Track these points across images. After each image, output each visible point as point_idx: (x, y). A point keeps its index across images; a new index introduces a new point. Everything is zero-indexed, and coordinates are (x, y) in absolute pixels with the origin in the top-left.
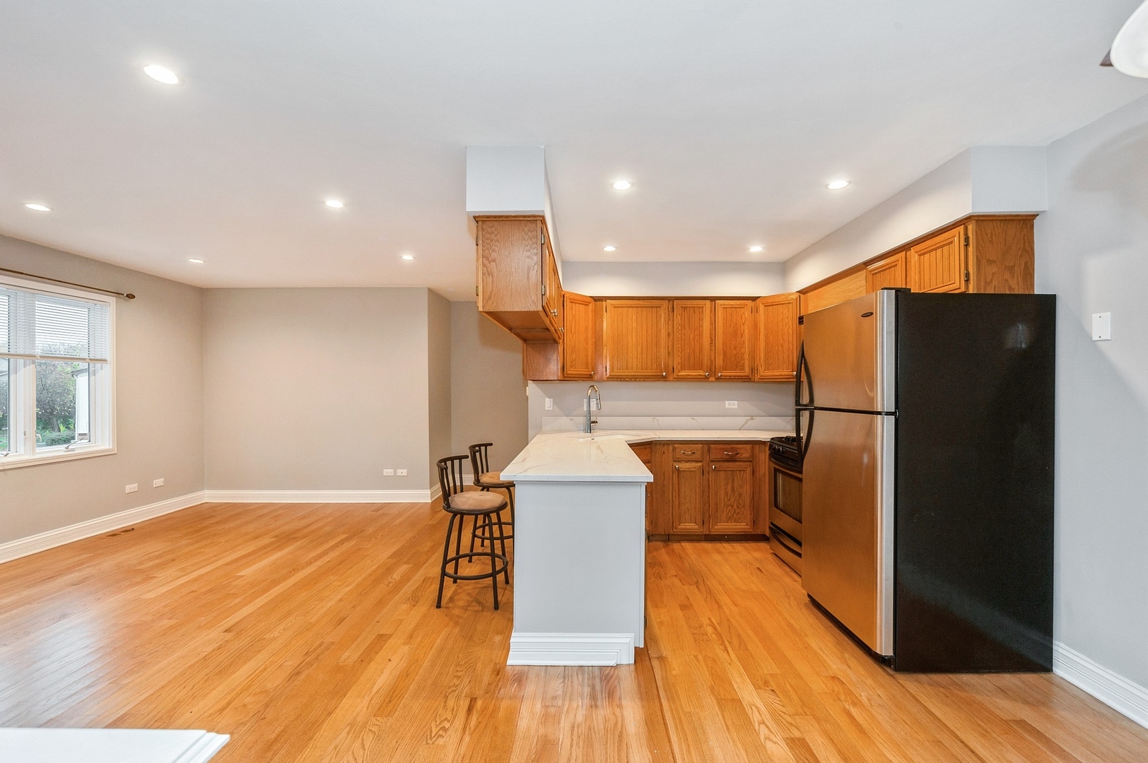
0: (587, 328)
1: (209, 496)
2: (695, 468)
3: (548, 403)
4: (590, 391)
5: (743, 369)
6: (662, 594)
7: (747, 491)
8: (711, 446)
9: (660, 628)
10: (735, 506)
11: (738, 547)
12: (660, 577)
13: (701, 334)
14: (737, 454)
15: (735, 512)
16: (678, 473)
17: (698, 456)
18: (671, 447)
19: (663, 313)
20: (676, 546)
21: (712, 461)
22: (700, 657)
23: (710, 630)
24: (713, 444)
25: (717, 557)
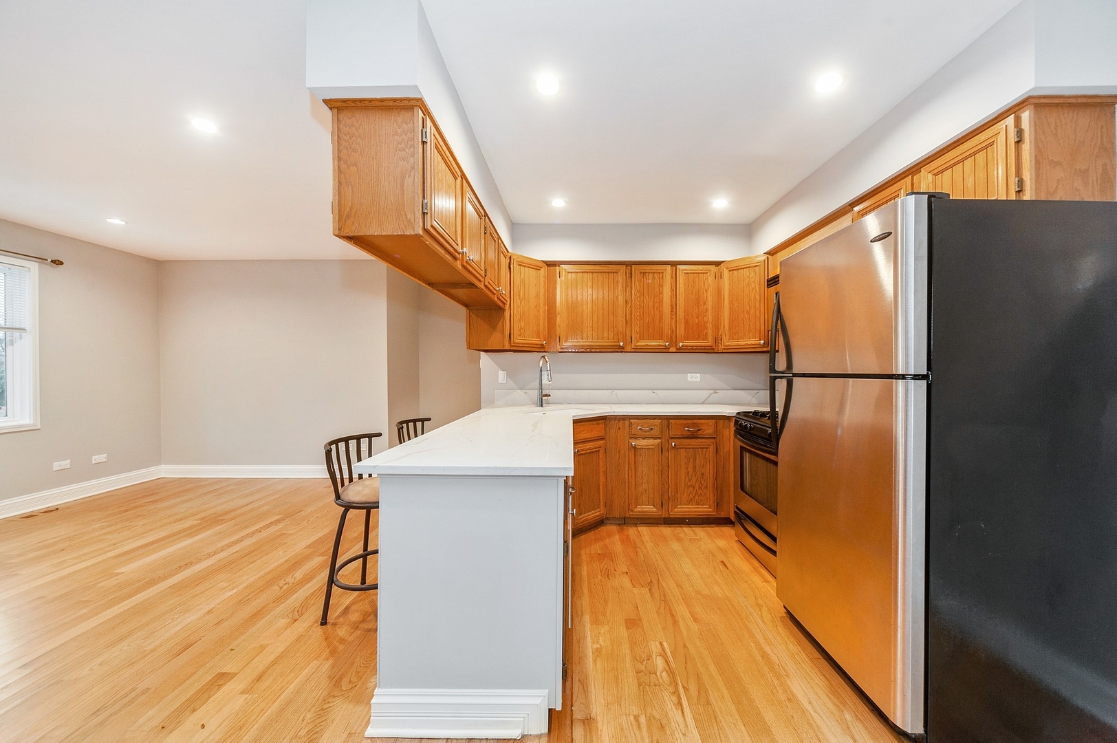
0: (538, 295)
1: (166, 471)
2: (652, 445)
3: (502, 375)
4: (541, 362)
5: (705, 338)
6: (606, 602)
7: (709, 470)
8: (671, 421)
9: (595, 661)
10: (697, 487)
11: (700, 532)
12: (608, 575)
13: (661, 302)
14: (699, 430)
15: (696, 493)
16: (635, 451)
17: (656, 432)
18: (627, 422)
19: (620, 278)
20: (632, 531)
21: (672, 438)
22: (643, 720)
23: (660, 663)
24: (674, 419)
25: (675, 546)
